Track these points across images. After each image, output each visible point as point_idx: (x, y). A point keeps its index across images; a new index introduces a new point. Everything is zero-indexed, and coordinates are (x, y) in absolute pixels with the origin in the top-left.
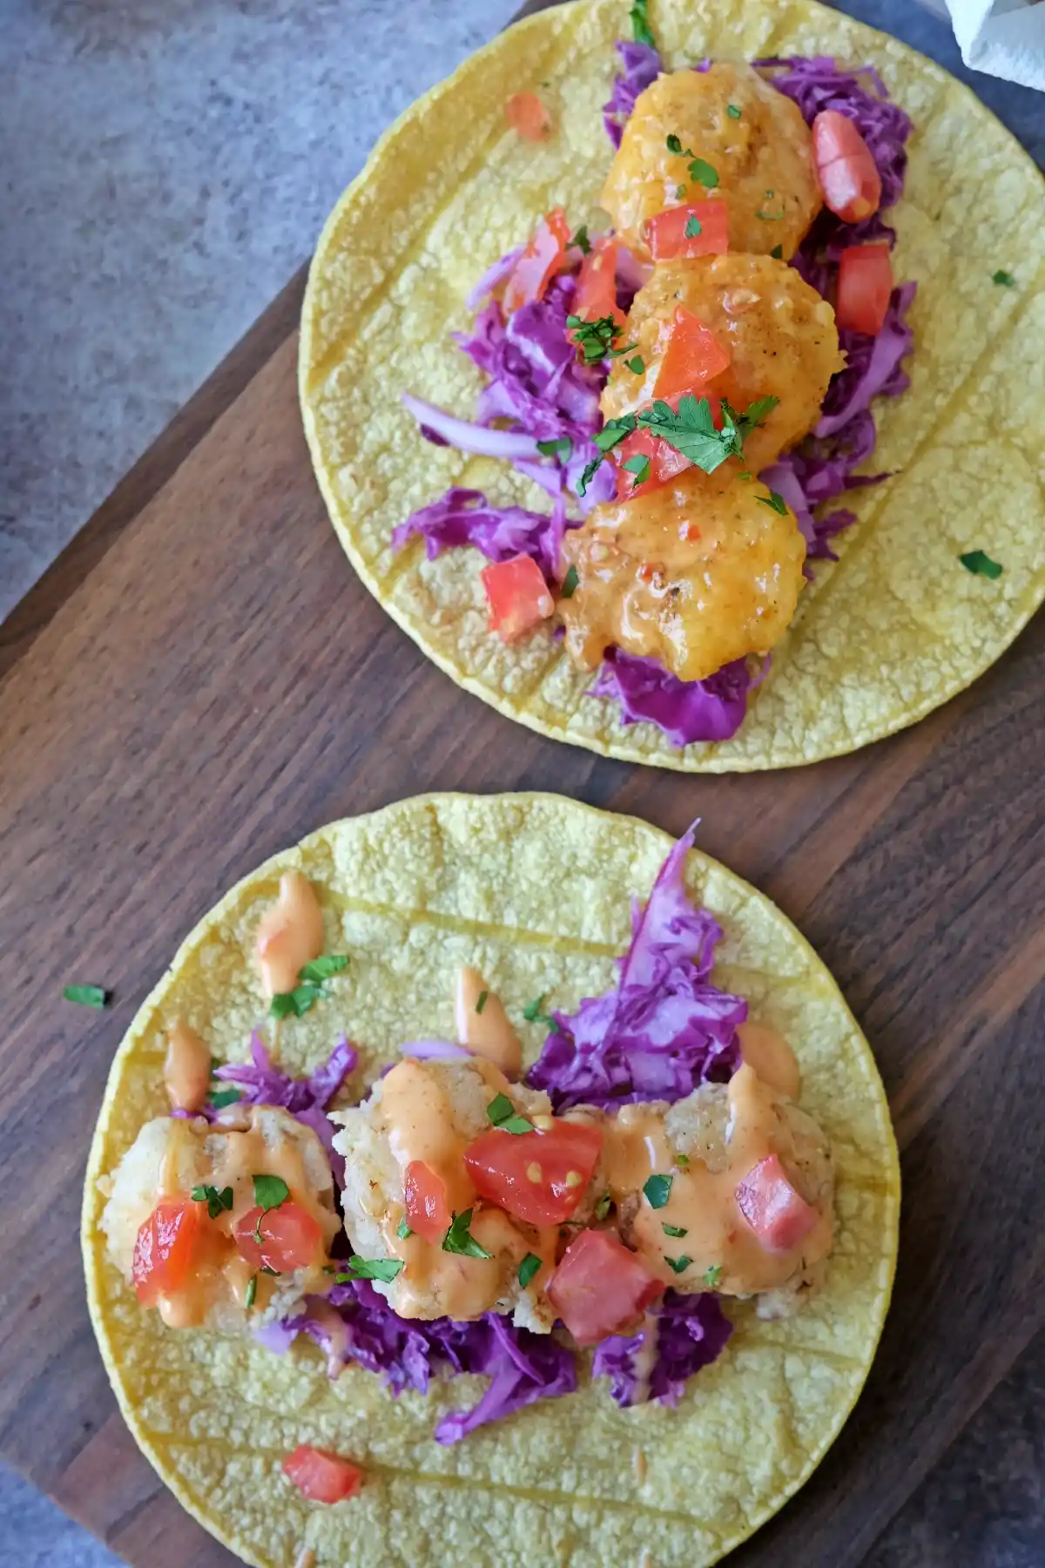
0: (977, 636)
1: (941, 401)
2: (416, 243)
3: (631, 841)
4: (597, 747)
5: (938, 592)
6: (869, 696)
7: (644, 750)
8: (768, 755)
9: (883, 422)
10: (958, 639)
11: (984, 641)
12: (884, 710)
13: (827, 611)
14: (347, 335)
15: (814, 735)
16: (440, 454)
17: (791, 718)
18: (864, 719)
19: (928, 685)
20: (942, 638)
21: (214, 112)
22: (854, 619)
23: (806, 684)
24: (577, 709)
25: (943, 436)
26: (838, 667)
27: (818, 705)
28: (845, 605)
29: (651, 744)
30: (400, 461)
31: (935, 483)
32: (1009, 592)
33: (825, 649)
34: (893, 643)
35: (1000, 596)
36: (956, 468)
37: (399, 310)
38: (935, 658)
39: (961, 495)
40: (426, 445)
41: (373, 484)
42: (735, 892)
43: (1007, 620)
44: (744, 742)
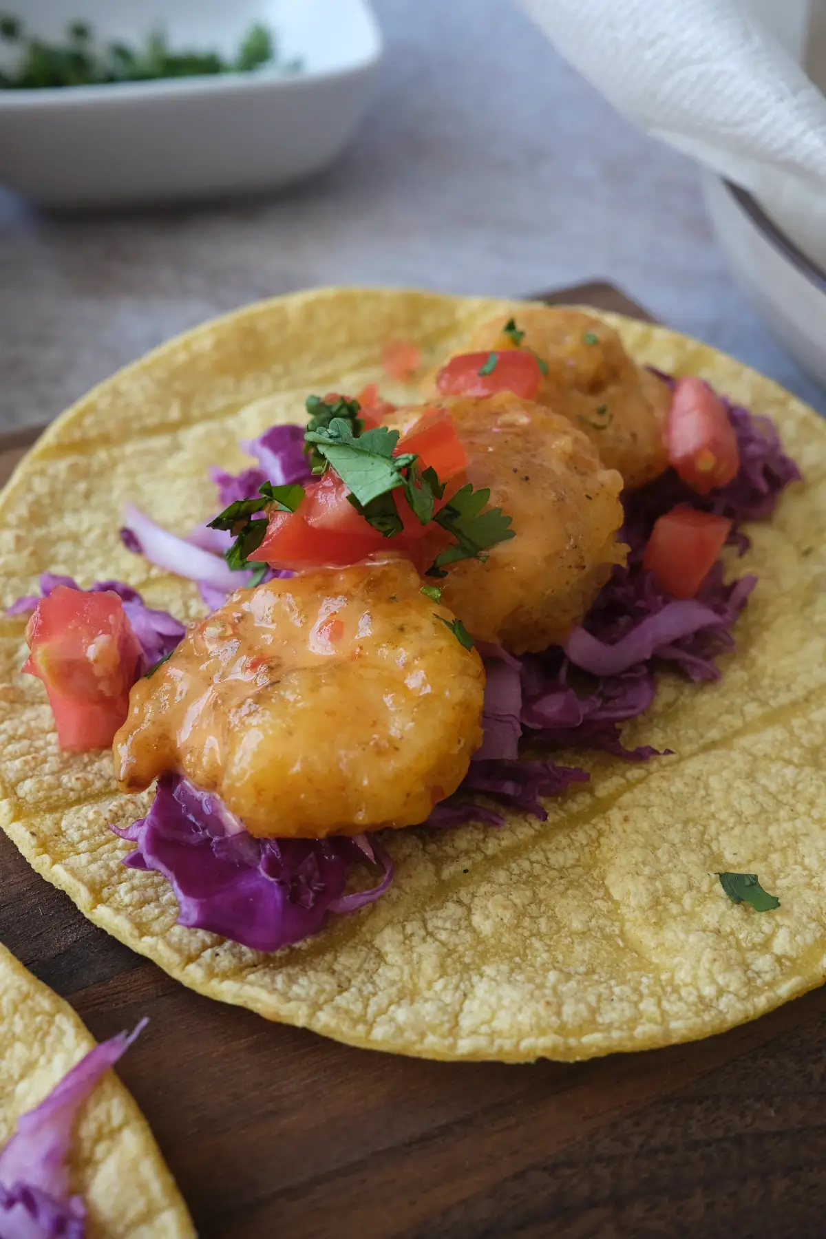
0: (713, 981)
1: (752, 709)
2: (232, 409)
3: (41, 1034)
4: (81, 899)
5: (674, 909)
6: (510, 994)
7: (142, 929)
8: (316, 1007)
9: (669, 705)
10: (682, 976)
11: (721, 992)
12: (525, 1019)
13: (501, 876)
14: (106, 440)
15: (401, 1014)
17: (381, 983)
18: (488, 1022)
19: (609, 1015)
20: (657, 969)
22: (535, 900)
23: (428, 953)
24: (92, 850)
26: (484, 951)
27: (430, 985)
28: (531, 880)
30: (81, 554)
31: (714, 782)
32: (781, 944)
33: (477, 919)
34: (581, 951)
35: (765, 946)
36: (751, 776)
37: (176, 448)
38: (636, 990)
39: (748, 808)
41: (33, 554)
43: (768, 978)
44: (292, 980)
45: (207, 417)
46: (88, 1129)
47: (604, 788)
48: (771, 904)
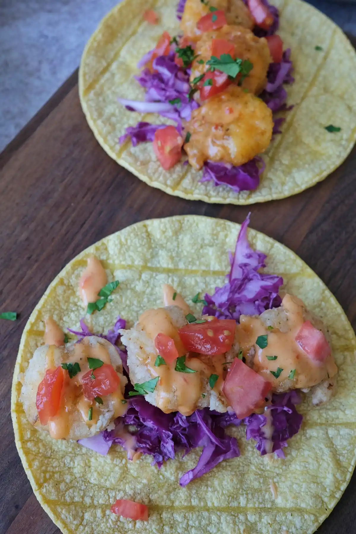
0: (338, 151)
1: (306, 84)
2: (117, 55)
3: (224, 229)
4: (206, 199)
5: (320, 140)
6: (303, 173)
7: (225, 198)
8: (271, 194)
10: (331, 153)
11: (340, 152)
12: (310, 176)
13: (281, 150)
14: (96, 81)
15: (286, 188)
16: (133, 114)
17: (276, 184)
18: (303, 180)
19: (324, 168)
20: (325, 154)
21: (42, 40)
22: (292, 152)
23: (279, 173)
24: (196, 188)
25: (310, 94)
26: (289, 167)
27: (285, 179)
28: (287, 148)
29: (226, 196)
30: (119, 118)
31: (311, 107)
32: (345, 136)
33: (283, 162)
34: (308, 158)
35: (341, 139)
36: (317, 102)
37: (113, 75)
38: (324, 160)
39: (320, 110)
40: (128, 113)
41: (110, 124)
42: (268, 242)
43: (346, 145)
44: (260, 192)
45: (113, 60)
46: (250, 239)
47: (288, 119)
48: (339, 130)
